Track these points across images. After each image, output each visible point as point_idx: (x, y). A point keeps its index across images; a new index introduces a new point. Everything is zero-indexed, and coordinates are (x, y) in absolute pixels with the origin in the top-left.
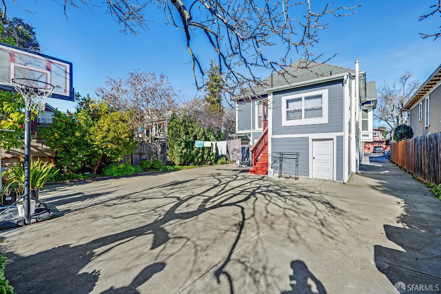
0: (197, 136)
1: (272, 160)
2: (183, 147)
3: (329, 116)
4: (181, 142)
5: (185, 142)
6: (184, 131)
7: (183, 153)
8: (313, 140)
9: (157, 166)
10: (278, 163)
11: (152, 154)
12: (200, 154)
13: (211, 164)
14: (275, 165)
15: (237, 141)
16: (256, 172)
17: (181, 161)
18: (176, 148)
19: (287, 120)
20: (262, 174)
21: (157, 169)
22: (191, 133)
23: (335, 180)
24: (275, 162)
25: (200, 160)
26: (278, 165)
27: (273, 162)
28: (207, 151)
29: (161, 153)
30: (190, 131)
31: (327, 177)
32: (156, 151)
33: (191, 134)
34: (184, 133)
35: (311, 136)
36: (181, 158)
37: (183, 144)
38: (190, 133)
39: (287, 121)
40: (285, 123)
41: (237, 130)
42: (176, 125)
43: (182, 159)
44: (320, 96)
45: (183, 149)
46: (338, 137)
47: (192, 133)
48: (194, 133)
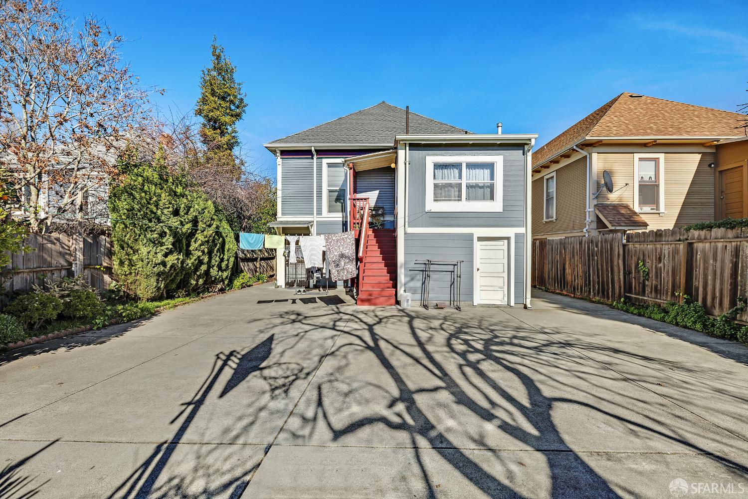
0: (198, 222)
1: (406, 275)
2: (167, 249)
3: (504, 200)
4: (162, 234)
5: (175, 234)
6: (171, 205)
7: (168, 266)
8: (480, 239)
9: (85, 309)
10: (418, 280)
11: (52, 271)
12: (204, 268)
13: (222, 290)
14: (412, 284)
15: (346, 236)
16: (373, 301)
17: (159, 288)
18: (144, 250)
19: (435, 200)
20: (389, 303)
21: (83, 319)
22: (185, 212)
23: (512, 304)
24: (412, 279)
25: (201, 281)
26: (419, 284)
27: (408, 279)
28: (217, 259)
29: (85, 266)
30: (183, 206)
31: (499, 300)
32: (67, 261)
33: (185, 214)
34: (171, 209)
35: (478, 232)
36: (158, 280)
37: (168, 241)
38: (181, 210)
39: (436, 203)
40: (432, 205)
41: (279, 214)
42: (143, 185)
43: (162, 281)
44: (491, 166)
45: (166, 255)
46: (517, 235)
47: (187, 213)
48: (193, 213)
